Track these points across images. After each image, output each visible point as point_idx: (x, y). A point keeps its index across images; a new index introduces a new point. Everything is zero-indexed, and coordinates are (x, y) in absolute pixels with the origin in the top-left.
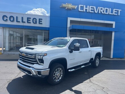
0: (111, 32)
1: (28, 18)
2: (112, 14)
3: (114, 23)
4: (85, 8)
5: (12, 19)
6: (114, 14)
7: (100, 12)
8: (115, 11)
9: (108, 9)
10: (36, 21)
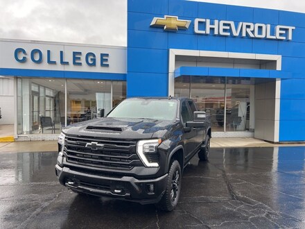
1: (75, 53)
3: (278, 58)
4: (208, 26)
8: (281, 29)
9: (263, 25)
10: (94, 60)
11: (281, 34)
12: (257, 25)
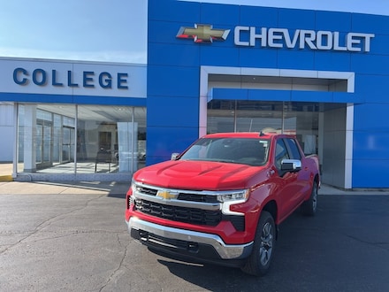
0: (344, 106)
1: (85, 73)
2: (345, 49)
3: (350, 77)
5: (40, 78)
6: (351, 49)
7: (302, 46)
9: (329, 34)
10: (110, 82)
11: (354, 45)
12: (320, 33)
